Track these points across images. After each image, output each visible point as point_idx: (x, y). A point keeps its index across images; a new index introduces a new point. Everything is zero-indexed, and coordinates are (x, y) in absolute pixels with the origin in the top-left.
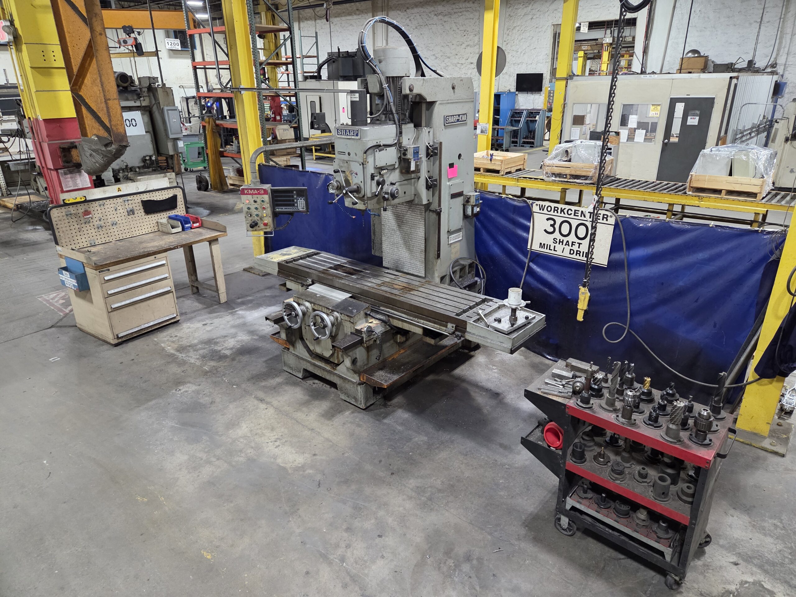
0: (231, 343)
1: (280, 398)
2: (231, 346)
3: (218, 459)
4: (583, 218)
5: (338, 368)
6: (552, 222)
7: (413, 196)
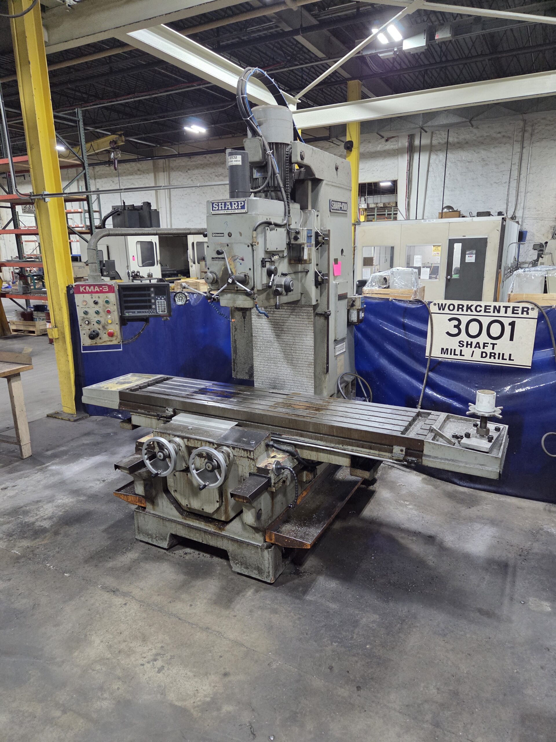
0: (48, 510)
1: (142, 584)
2: (50, 514)
3: (64, 712)
4: (496, 314)
5: (228, 527)
6: (456, 323)
7: (300, 294)
